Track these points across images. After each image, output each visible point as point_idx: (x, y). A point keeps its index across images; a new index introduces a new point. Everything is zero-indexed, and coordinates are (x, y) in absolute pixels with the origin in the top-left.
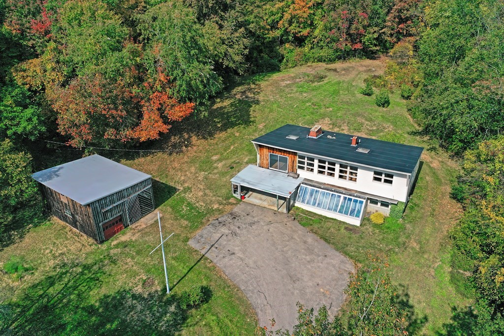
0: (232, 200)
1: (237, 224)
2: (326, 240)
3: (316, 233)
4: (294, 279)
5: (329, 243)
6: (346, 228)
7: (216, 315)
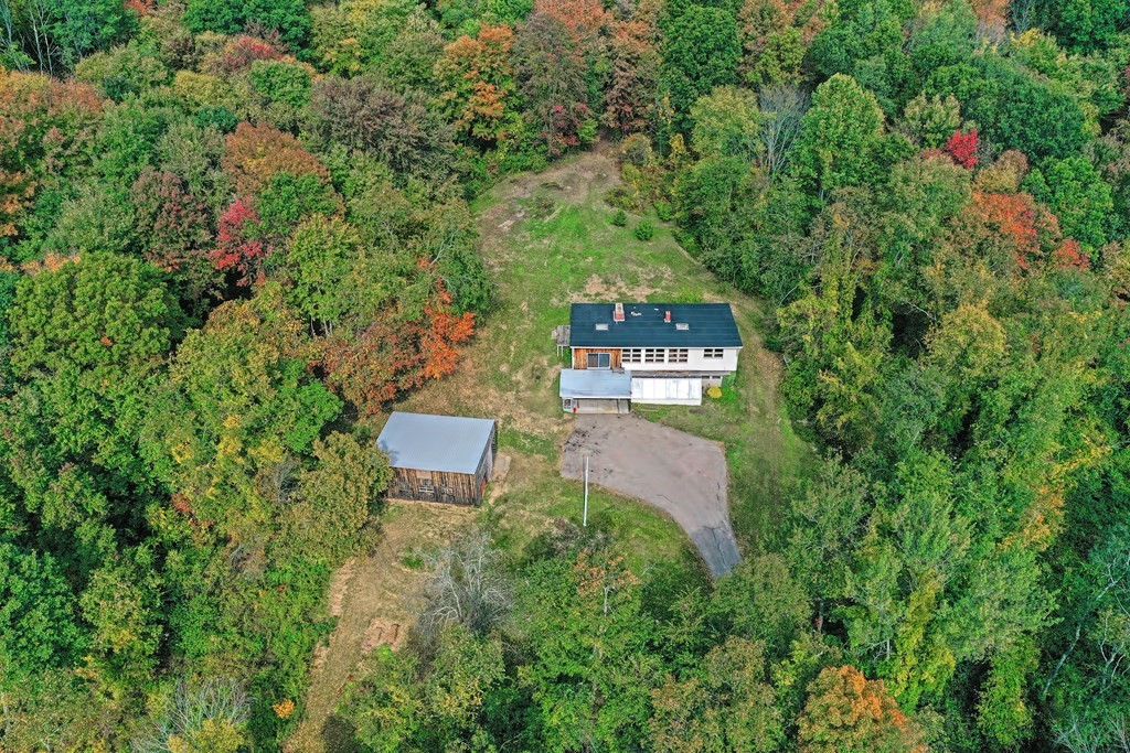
0: (566, 417)
1: (594, 441)
2: (681, 429)
3: (668, 425)
4: (678, 474)
5: (685, 431)
6: (691, 411)
7: (638, 526)
